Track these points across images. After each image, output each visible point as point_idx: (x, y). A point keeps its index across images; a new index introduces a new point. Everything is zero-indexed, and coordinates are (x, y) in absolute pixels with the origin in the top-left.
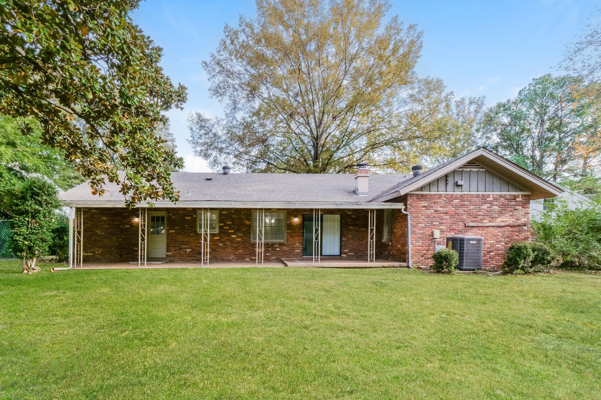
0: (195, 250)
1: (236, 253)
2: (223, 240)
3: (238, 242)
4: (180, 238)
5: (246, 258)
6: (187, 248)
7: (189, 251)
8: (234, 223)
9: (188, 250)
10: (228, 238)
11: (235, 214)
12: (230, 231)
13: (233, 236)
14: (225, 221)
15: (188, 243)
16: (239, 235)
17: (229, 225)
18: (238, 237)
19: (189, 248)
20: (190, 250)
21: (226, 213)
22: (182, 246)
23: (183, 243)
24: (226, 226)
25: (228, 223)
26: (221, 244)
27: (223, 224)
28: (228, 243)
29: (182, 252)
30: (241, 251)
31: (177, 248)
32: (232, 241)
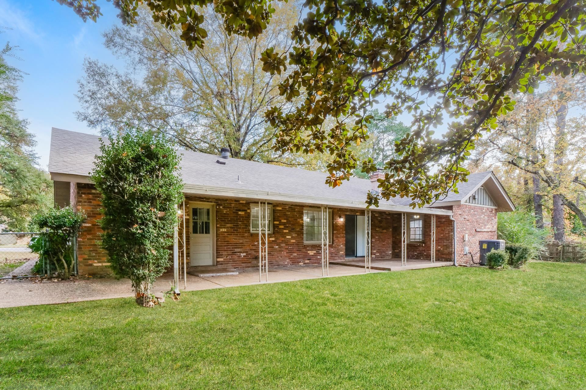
0: (250, 254)
1: (292, 257)
2: (278, 241)
3: (293, 244)
4: (233, 239)
5: (300, 262)
6: (241, 252)
7: (244, 256)
8: (289, 222)
9: (242, 255)
10: (283, 239)
11: (289, 211)
12: (285, 231)
13: (288, 237)
14: (280, 219)
15: (242, 245)
16: (294, 235)
17: (284, 224)
18: (293, 238)
19: (244, 252)
20: (245, 254)
21: (280, 209)
22: (236, 250)
23: (236, 246)
24: (281, 225)
25: (283, 221)
26: (277, 247)
27: (277, 223)
28: (283, 245)
29: (235, 257)
30: (296, 254)
31: (229, 252)
32: (287, 243)
